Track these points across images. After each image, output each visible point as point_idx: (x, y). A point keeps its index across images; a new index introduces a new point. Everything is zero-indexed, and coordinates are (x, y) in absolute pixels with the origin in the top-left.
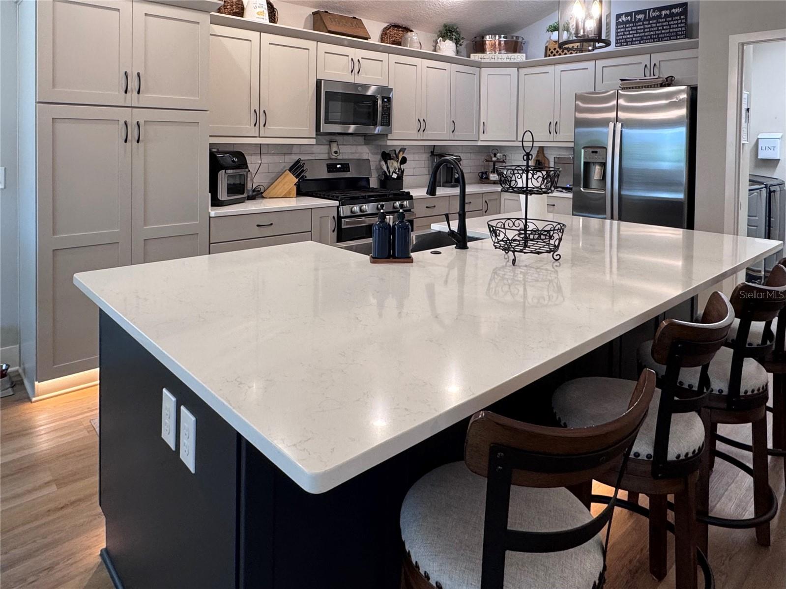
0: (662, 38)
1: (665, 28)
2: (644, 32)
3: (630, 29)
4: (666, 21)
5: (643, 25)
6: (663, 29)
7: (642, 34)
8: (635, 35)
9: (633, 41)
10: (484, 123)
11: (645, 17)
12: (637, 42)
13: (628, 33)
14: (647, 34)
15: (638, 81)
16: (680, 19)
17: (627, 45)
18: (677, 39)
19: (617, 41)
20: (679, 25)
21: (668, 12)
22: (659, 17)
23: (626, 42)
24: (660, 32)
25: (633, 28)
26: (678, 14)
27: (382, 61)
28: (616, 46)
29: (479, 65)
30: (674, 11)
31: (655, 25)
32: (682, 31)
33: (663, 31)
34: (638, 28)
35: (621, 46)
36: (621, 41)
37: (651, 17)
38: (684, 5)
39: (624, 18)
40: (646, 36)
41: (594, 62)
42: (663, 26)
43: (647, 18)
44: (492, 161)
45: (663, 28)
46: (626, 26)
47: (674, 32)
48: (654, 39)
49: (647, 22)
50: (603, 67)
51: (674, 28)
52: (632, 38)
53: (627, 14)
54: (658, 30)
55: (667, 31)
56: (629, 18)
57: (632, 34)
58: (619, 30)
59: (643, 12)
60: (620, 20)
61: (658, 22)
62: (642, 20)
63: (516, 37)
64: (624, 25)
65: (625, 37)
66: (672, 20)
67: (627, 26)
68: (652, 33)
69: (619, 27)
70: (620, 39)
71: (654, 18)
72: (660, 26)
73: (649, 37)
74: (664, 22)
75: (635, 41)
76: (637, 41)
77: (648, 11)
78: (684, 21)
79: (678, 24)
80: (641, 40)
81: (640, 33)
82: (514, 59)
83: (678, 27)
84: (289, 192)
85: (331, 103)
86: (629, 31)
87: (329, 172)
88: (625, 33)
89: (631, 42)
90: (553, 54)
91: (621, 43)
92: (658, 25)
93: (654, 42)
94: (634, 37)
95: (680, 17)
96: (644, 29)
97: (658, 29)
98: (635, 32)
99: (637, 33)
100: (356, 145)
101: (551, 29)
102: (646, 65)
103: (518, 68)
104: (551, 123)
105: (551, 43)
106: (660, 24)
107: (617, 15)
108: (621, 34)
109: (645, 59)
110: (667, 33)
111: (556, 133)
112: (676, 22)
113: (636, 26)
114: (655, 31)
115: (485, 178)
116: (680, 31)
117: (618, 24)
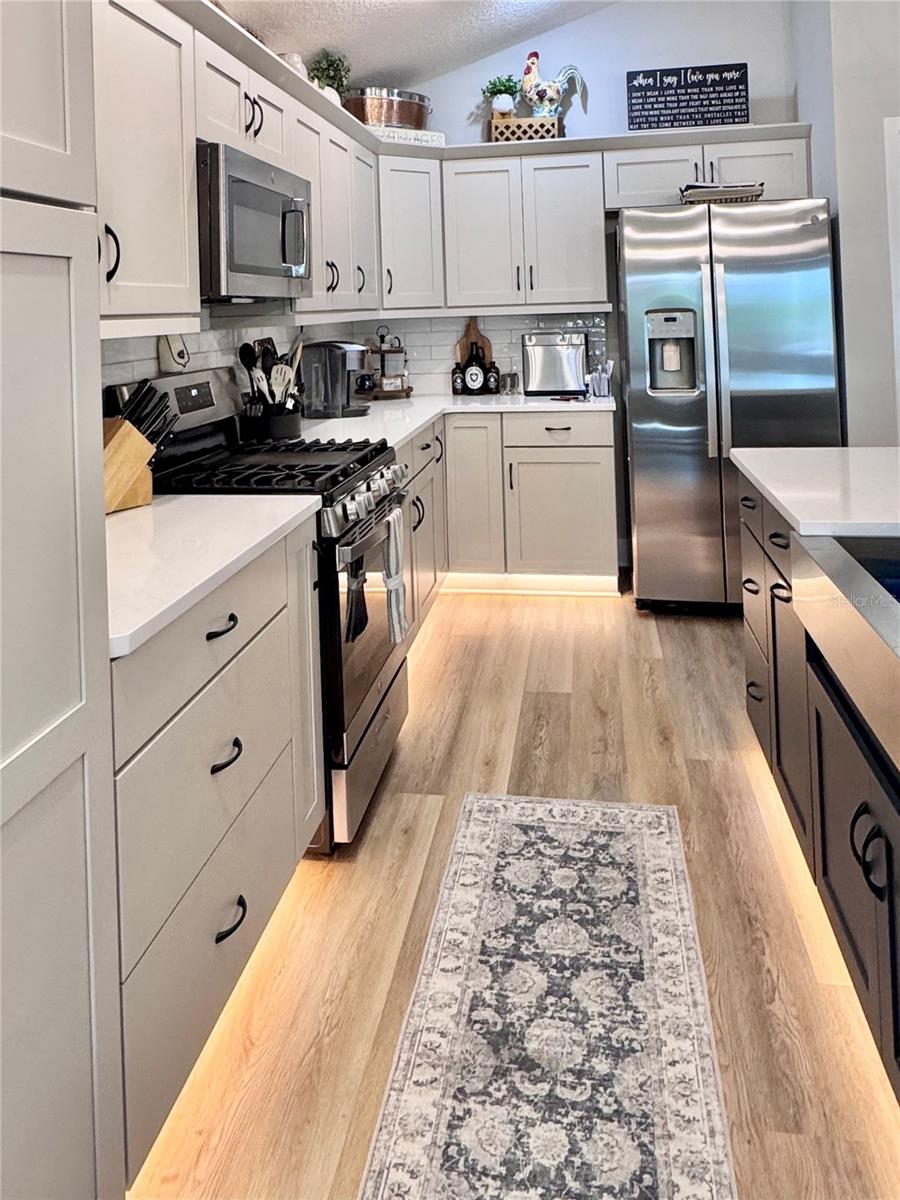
0: (709, 119)
1: (713, 102)
2: (678, 107)
3: (654, 100)
4: (714, 92)
5: (676, 94)
6: (711, 105)
7: (675, 111)
8: (664, 112)
9: (659, 122)
11: (679, 81)
12: (667, 125)
13: (650, 107)
14: (683, 111)
16: (738, 90)
17: (650, 127)
18: (734, 123)
19: (632, 120)
20: (737, 101)
21: (717, 77)
22: (702, 83)
23: (647, 122)
24: (705, 110)
25: (659, 99)
26: (732, 82)
28: (630, 129)
30: (727, 75)
31: (696, 97)
32: (741, 110)
33: (711, 109)
34: (668, 99)
35: (640, 128)
36: (638, 120)
37: (689, 82)
38: (742, 68)
39: (640, 81)
40: (682, 115)
41: (599, 154)
42: (710, 100)
43: (683, 83)
45: (710, 102)
46: (645, 94)
47: (729, 111)
48: (696, 120)
49: (683, 91)
50: (618, 166)
51: (727, 106)
52: (658, 116)
53: (647, 74)
54: (702, 105)
55: (718, 108)
56: (651, 81)
57: (657, 109)
58: (634, 101)
59: (675, 72)
60: (635, 83)
61: (701, 93)
62: (674, 86)
63: (420, 96)
64: (643, 93)
65: (646, 113)
66: (724, 91)
67: (649, 94)
68: (692, 110)
69: (634, 95)
70: (637, 117)
71: (694, 85)
72: (706, 100)
73: (688, 117)
74: (712, 93)
75: (664, 122)
76: (667, 121)
77: (683, 71)
78: (743, 93)
79: (734, 98)
80: (674, 121)
81: (671, 109)
82: (428, 141)
83: (734, 104)
86: (652, 103)
88: (646, 106)
89: (657, 123)
90: (505, 136)
91: (640, 123)
92: (702, 97)
93: (696, 125)
94: (661, 115)
95: (737, 87)
96: (679, 101)
97: (702, 103)
98: (662, 106)
99: (666, 108)
101: (495, 91)
102: (696, 165)
103: (441, 161)
104: (518, 268)
105: (496, 114)
106: (705, 97)
107: (629, 74)
108: (637, 107)
109: (693, 153)
110: (717, 112)
111: (532, 288)
112: (730, 95)
113: (663, 95)
114: (698, 106)
115: (371, 388)
116: (738, 110)
117: (631, 89)
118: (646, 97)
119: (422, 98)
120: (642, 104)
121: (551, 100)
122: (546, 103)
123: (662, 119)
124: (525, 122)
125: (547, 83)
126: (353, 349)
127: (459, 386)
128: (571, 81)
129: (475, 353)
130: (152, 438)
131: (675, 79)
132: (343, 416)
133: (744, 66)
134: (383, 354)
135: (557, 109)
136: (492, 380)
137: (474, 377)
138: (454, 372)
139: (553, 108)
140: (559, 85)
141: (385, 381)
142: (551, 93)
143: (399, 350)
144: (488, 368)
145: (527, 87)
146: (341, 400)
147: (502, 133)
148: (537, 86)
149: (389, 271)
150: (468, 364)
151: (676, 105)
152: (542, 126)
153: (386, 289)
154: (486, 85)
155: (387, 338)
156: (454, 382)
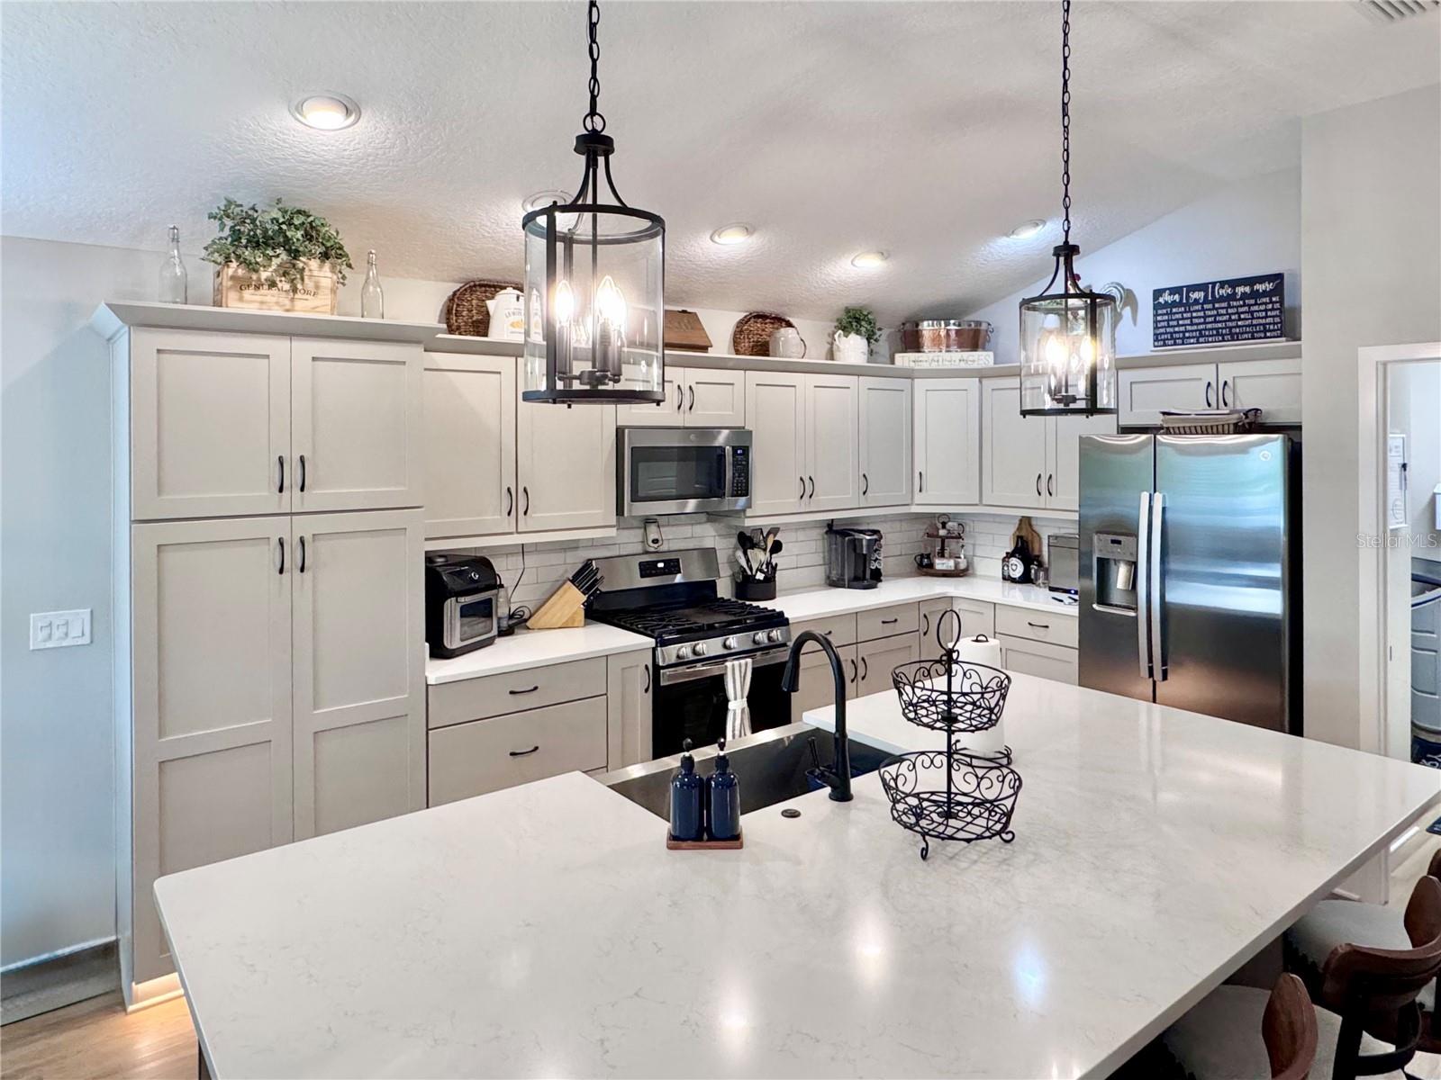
0: (1238, 334)
1: (1242, 316)
2: (1205, 323)
3: (1179, 316)
4: (1244, 305)
5: (1203, 309)
6: (1240, 319)
7: (1201, 327)
8: (1189, 328)
9: (1184, 337)
10: (920, 473)
11: (1206, 296)
12: (1192, 341)
13: (1175, 323)
14: (1209, 326)
15: (1193, 416)
16: (1271, 302)
17: (1175, 344)
18: (1266, 337)
19: (1157, 338)
20: (1269, 313)
21: (1247, 289)
22: (1232, 297)
23: (1172, 338)
24: (1234, 324)
25: (1185, 315)
26: (1265, 293)
27: (732, 384)
28: (1155, 346)
29: (909, 375)
30: (1260, 287)
31: (1224, 311)
32: (1274, 324)
33: (1240, 323)
34: (1194, 314)
35: (1165, 345)
36: (1163, 337)
37: (1217, 296)
38: (1278, 278)
39: (1167, 298)
40: (1209, 330)
41: (1115, 373)
42: (1239, 314)
43: (1210, 298)
44: (938, 536)
45: (1239, 316)
46: (1171, 311)
47: (1260, 324)
48: (1223, 335)
49: (1210, 306)
50: (1131, 383)
51: (1259, 318)
52: (1184, 332)
53: (1173, 291)
54: (1230, 320)
55: (1247, 323)
56: (1177, 297)
57: (1182, 325)
58: (1159, 318)
59: (1202, 287)
60: (1161, 300)
61: (1229, 307)
62: (1201, 301)
63: (977, 322)
64: (1169, 310)
65: (1171, 330)
66: (1256, 304)
67: (1174, 310)
68: (1220, 325)
69: (1160, 312)
70: (1161, 334)
71: (1222, 299)
72: (1234, 314)
73: (1215, 332)
74: (1241, 306)
75: (1189, 338)
76: (1193, 337)
77: (1210, 286)
78: (1277, 306)
79: (1266, 310)
80: (1201, 337)
81: (1197, 324)
82: (974, 361)
83: (1266, 317)
84: (572, 619)
85: (642, 466)
86: (1178, 320)
87: (643, 576)
88: (1171, 323)
89: (1183, 339)
91: (1164, 340)
92: (1230, 311)
93: (1223, 340)
94: (1186, 331)
95: (1271, 299)
96: (1205, 317)
97: (1230, 318)
98: (1188, 322)
99: (1192, 324)
100: (692, 524)
102: (1209, 384)
103: (981, 378)
104: (1039, 477)
106: (1234, 310)
107: (1155, 291)
108: (1162, 324)
109: (1206, 372)
110: (1246, 326)
111: (1051, 495)
112: (1262, 307)
113: (1190, 311)
114: (1225, 321)
115: (927, 566)
116: (1270, 324)
117: (1157, 307)
119: (979, 323)
120: (1168, 321)
123: (1187, 335)
127: (1006, 574)
129: (1022, 544)
131: (1202, 294)
133: (1280, 276)
134: (943, 539)
136: (1031, 571)
137: (1017, 568)
138: (1003, 561)
143: (962, 536)
144: (1030, 559)
150: (1013, 555)
151: (1202, 320)
155: (948, 525)
156: (1003, 569)
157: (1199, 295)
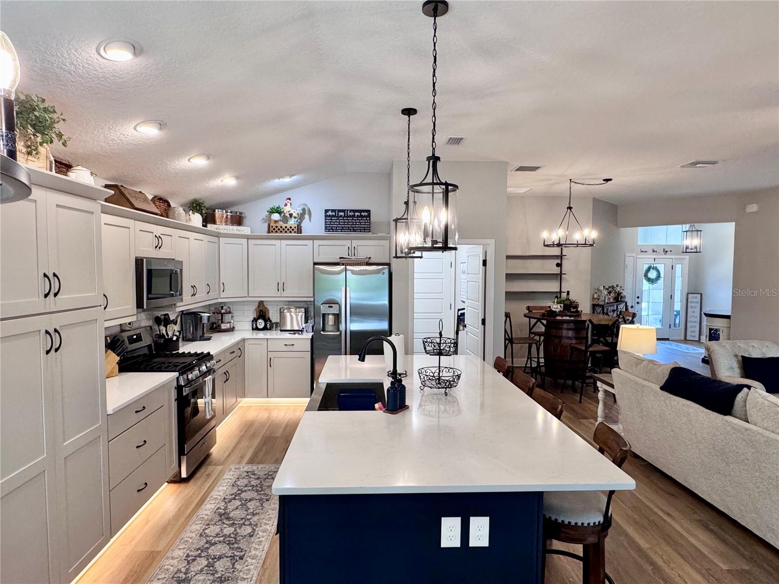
0: (356, 230)
3: (335, 221)
4: (358, 220)
5: (343, 219)
6: (356, 224)
7: (343, 226)
8: (338, 226)
11: (345, 214)
12: (339, 231)
14: (346, 226)
16: (367, 220)
17: (333, 231)
18: (365, 232)
19: (326, 228)
21: (359, 214)
22: (353, 216)
23: (332, 229)
24: (354, 226)
25: (337, 221)
26: (365, 216)
27: (171, 236)
28: (325, 232)
29: (218, 235)
30: (363, 214)
31: (351, 221)
32: (368, 227)
33: (356, 226)
34: (340, 221)
35: (329, 231)
38: (368, 211)
39: (330, 213)
41: (312, 241)
42: (356, 222)
43: (346, 216)
47: (363, 227)
48: (351, 230)
49: (346, 218)
50: (319, 245)
51: (362, 225)
52: (336, 227)
53: (333, 211)
54: (353, 224)
55: (359, 226)
56: (334, 213)
57: (336, 224)
58: (327, 221)
59: (343, 211)
60: (328, 214)
61: (353, 219)
62: (343, 216)
63: (240, 212)
65: (332, 226)
66: (361, 220)
67: (333, 218)
68: (349, 226)
69: (327, 218)
70: (328, 227)
71: (350, 216)
73: (348, 228)
76: (340, 229)
77: (346, 211)
78: (369, 221)
79: (365, 222)
80: (342, 230)
81: (341, 225)
82: (242, 231)
83: (365, 225)
86: (334, 222)
88: (332, 223)
89: (336, 230)
90: (275, 231)
91: (329, 229)
92: (353, 221)
93: (351, 232)
95: (366, 218)
96: (344, 222)
98: (338, 223)
99: (339, 224)
101: (272, 211)
102: (349, 247)
103: (248, 239)
104: (278, 283)
105: (272, 222)
106: (354, 221)
107: (325, 210)
108: (329, 223)
109: (348, 243)
111: (284, 291)
112: (364, 221)
113: (339, 219)
114: (351, 225)
115: (216, 328)
116: (366, 227)
117: (326, 216)
118: (332, 219)
119: (241, 213)
121: (295, 217)
122: (293, 218)
123: (338, 228)
124: (284, 226)
125: (293, 210)
126: (205, 316)
127: (254, 327)
128: (304, 210)
129: (262, 314)
130: (118, 355)
131: (343, 213)
132: (200, 341)
133: (369, 211)
134: (222, 314)
135: (297, 221)
136: (268, 325)
137: (260, 324)
138: (253, 321)
139: (296, 220)
140: (298, 211)
141: (222, 325)
142: (294, 215)
143: (230, 313)
144: (267, 320)
145: (285, 212)
146: (200, 333)
147: (274, 229)
148: (289, 212)
149: (223, 283)
150: (259, 318)
151: (343, 223)
152: (291, 227)
153: (222, 290)
154: (268, 209)
155: (224, 308)
156: (253, 325)
157: (342, 214)
